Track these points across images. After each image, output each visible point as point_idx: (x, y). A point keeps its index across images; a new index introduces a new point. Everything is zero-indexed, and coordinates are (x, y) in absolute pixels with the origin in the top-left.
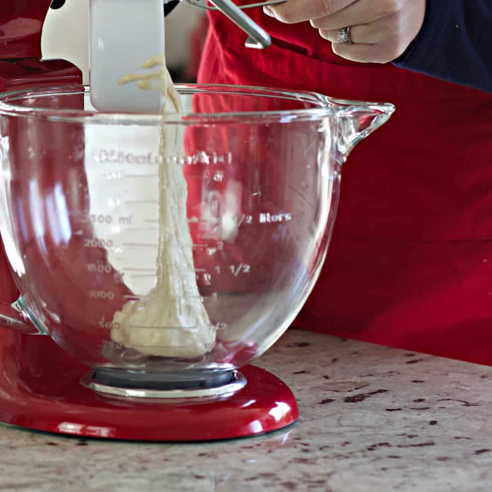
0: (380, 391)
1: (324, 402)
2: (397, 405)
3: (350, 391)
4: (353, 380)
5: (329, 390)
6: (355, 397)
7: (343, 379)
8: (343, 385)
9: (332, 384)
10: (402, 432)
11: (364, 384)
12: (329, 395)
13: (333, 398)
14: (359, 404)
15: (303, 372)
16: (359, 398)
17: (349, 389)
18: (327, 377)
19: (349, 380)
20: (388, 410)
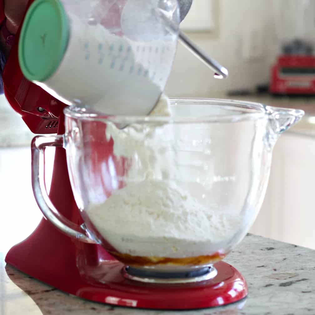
0: (303, 280)
1: (267, 286)
2: (310, 289)
3: (285, 279)
4: (290, 272)
5: (273, 278)
6: (287, 283)
7: (285, 271)
8: (283, 275)
9: (277, 274)
10: (306, 306)
11: (296, 275)
12: (271, 281)
13: (273, 284)
14: (288, 287)
15: (263, 266)
16: (288, 284)
17: (285, 278)
18: (275, 270)
19: (287, 272)
20: (303, 292)
